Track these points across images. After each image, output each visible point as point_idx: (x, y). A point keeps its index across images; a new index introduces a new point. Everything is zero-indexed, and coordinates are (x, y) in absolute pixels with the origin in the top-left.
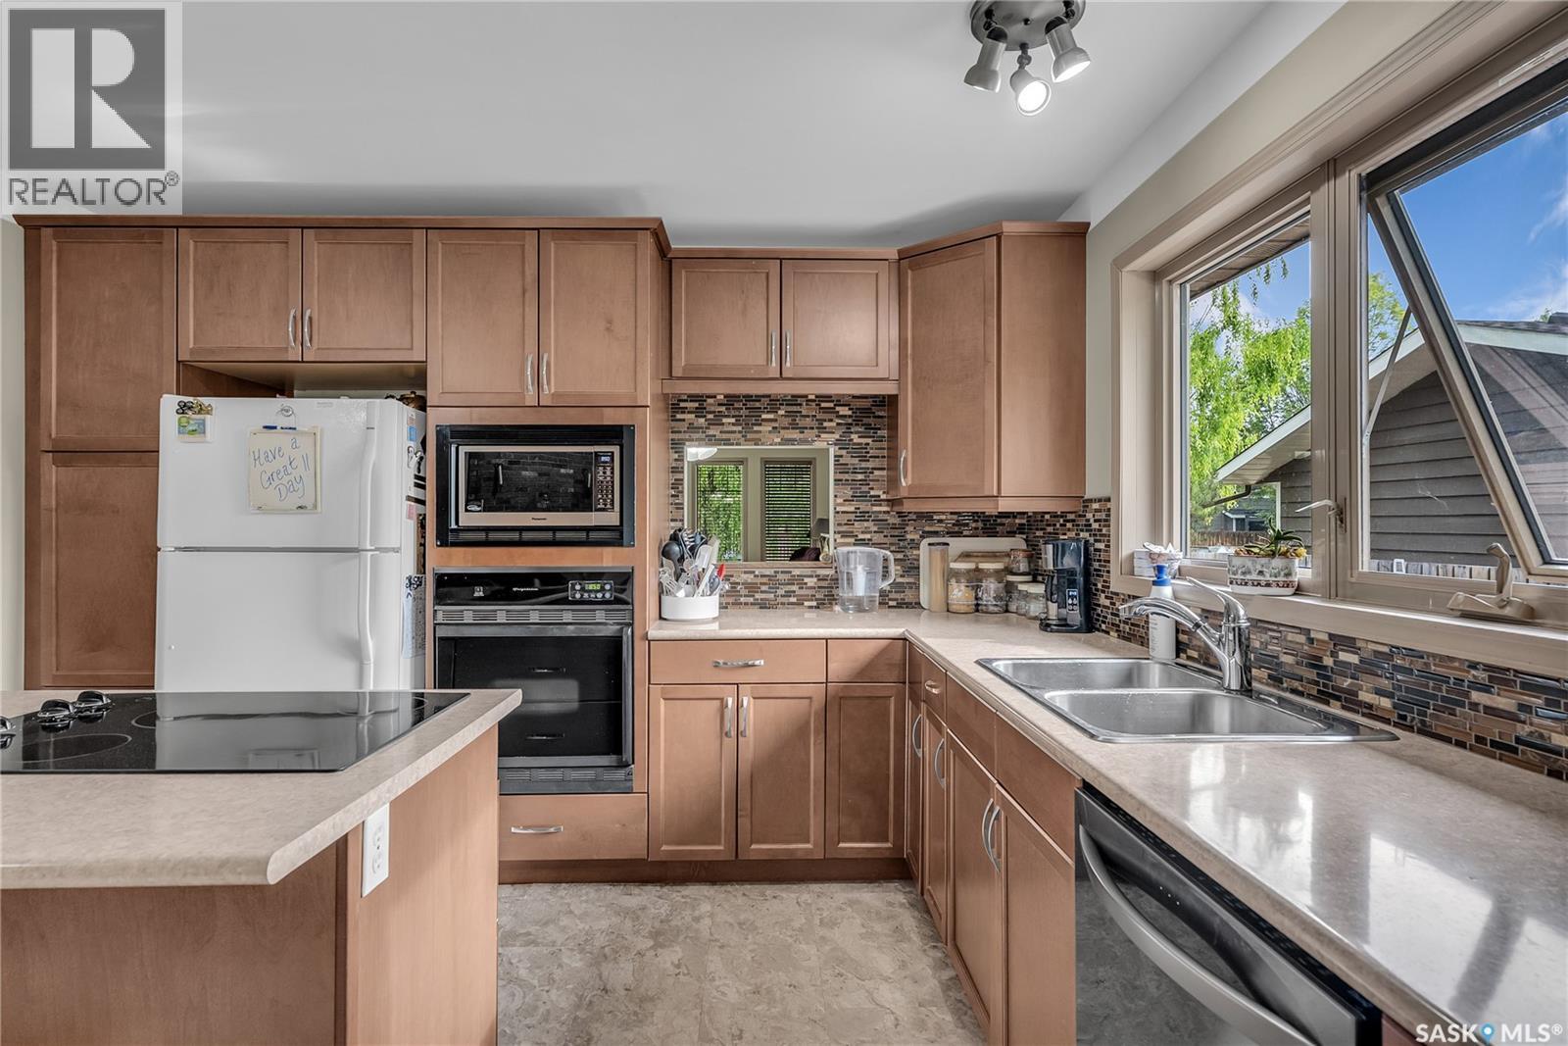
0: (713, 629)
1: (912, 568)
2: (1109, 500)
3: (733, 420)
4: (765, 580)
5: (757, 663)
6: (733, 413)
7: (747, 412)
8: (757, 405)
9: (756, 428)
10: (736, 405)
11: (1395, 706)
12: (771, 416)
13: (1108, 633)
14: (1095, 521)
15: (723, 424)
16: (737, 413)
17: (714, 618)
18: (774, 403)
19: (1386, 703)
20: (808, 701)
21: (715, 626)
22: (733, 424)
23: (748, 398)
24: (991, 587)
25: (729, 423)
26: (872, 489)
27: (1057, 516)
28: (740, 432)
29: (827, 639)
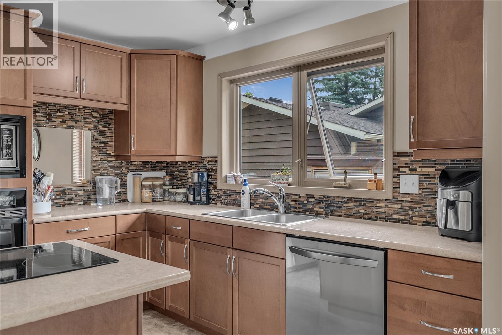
0: (48, 218)
1: (124, 185)
2: (217, 157)
3: (42, 114)
4: (58, 193)
5: (86, 229)
6: (42, 111)
7: (49, 111)
8: (54, 108)
9: (54, 119)
10: (44, 107)
11: (324, 210)
12: (62, 114)
13: (216, 204)
14: (209, 165)
15: (37, 116)
16: (44, 111)
17: (48, 213)
18: (63, 107)
19: (322, 210)
20: (108, 243)
21: (49, 216)
22: (42, 116)
23: (50, 104)
24: (159, 191)
25: (40, 116)
26: (108, 150)
27: (187, 163)
28: (45, 121)
29: (116, 216)
